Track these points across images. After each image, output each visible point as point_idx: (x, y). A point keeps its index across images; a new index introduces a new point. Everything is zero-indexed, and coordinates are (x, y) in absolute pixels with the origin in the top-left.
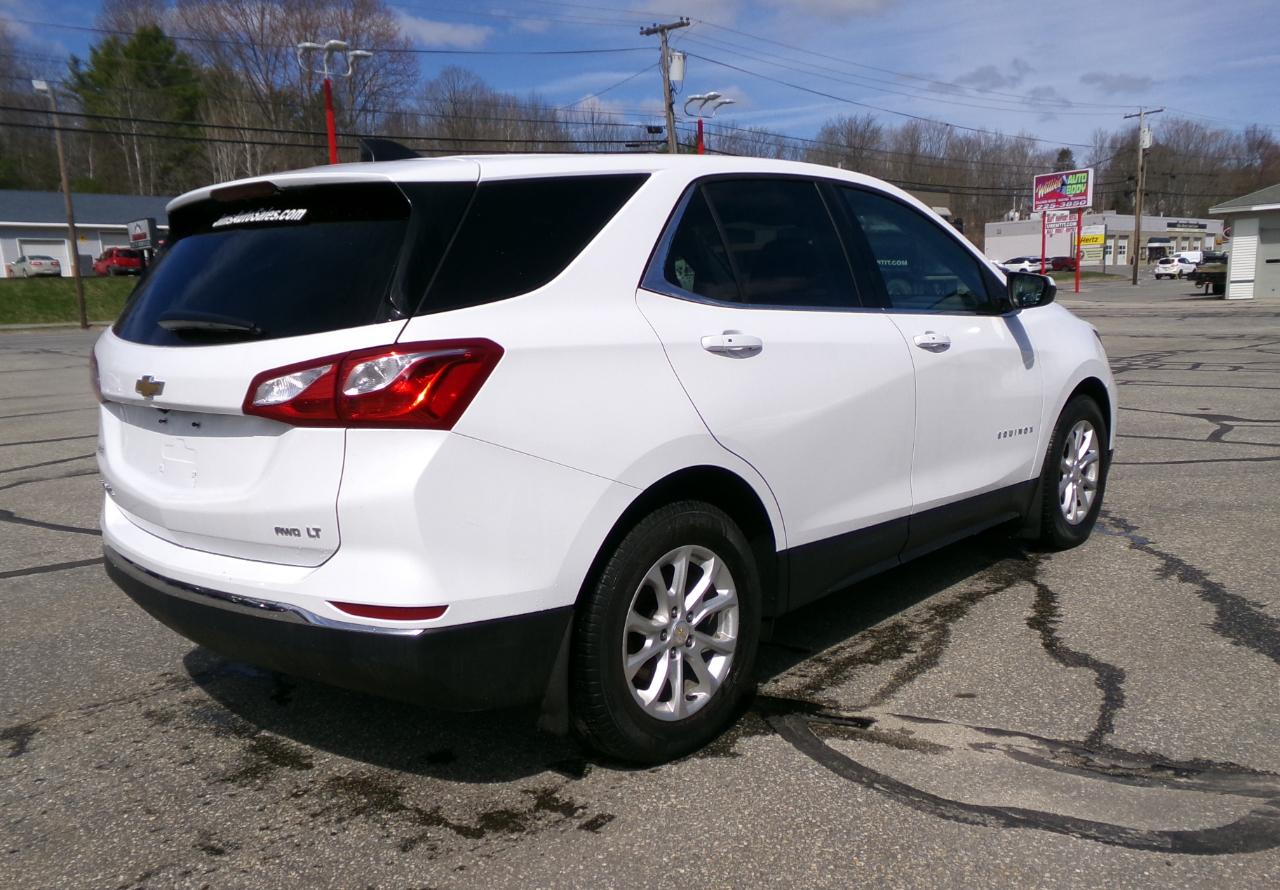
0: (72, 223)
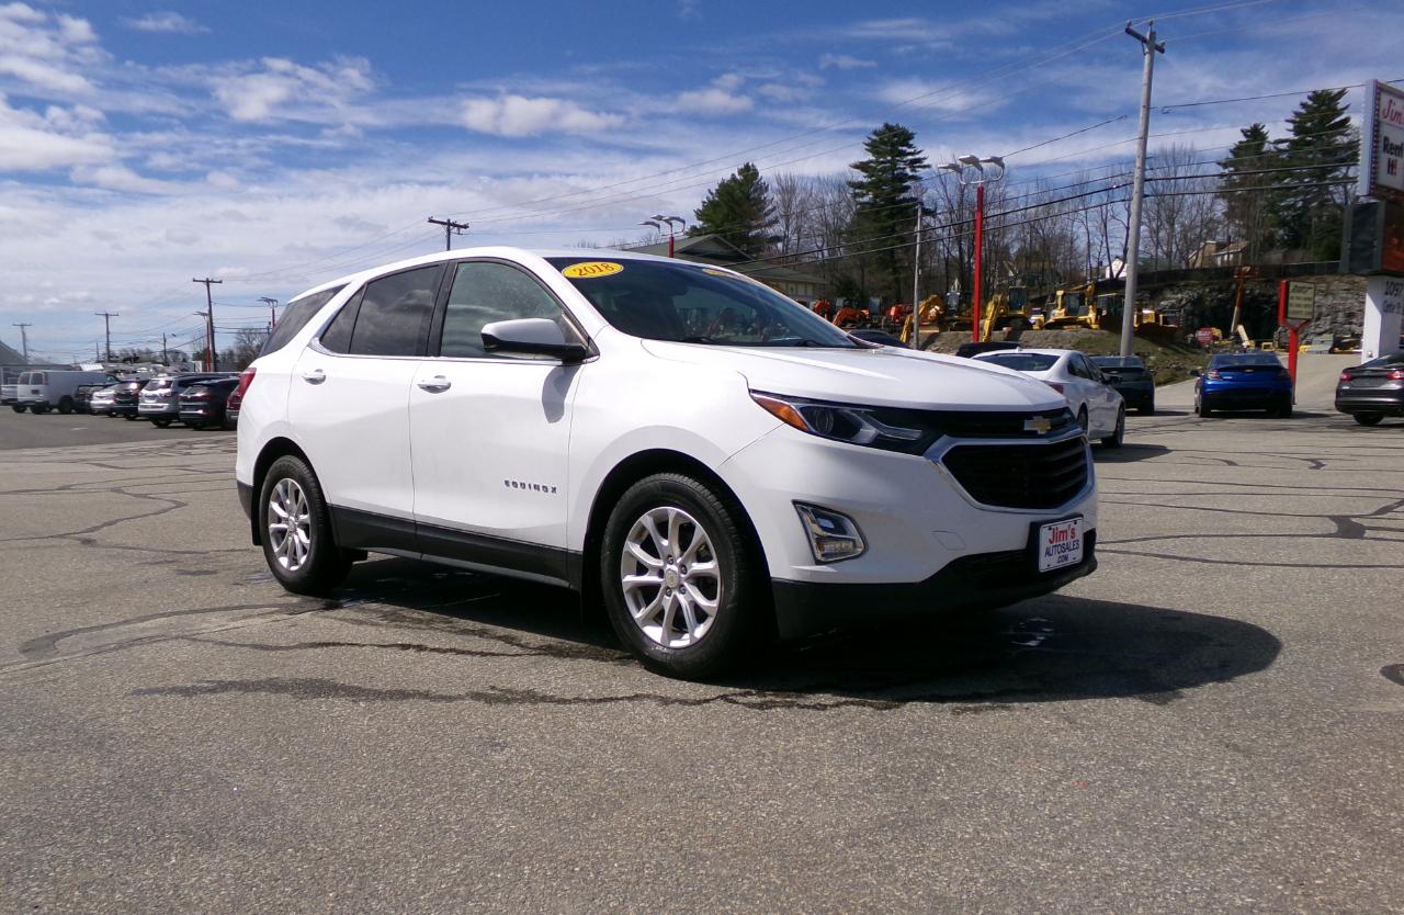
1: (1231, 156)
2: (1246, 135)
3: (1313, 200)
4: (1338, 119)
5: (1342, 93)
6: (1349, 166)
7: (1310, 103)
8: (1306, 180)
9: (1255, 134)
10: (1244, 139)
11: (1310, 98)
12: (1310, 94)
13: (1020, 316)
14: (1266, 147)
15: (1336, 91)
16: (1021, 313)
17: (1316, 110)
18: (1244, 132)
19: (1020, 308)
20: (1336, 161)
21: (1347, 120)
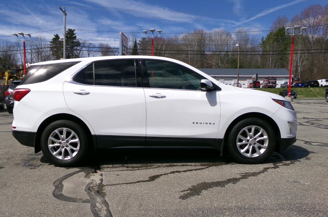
0: (238, 75)
1: (52, 41)
2: (55, 36)
3: (70, 53)
4: (74, 36)
5: (74, 30)
6: (77, 47)
7: (68, 31)
8: (69, 49)
9: (57, 37)
10: (55, 37)
11: (68, 30)
12: (68, 29)
13: (15, 76)
14: (60, 40)
15: (73, 30)
16: (15, 75)
17: (70, 33)
18: (55, 35)
19: (15, 74)
20: (75, 45)
21: (76, 36)
